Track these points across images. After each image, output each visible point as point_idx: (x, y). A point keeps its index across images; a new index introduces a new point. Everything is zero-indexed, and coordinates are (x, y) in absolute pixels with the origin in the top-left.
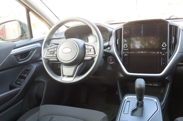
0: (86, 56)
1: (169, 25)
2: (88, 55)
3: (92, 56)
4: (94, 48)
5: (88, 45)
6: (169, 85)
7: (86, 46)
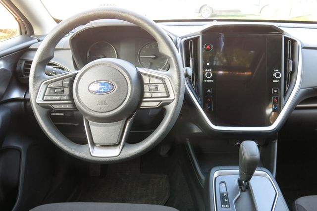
0: (144, 100)
1: (285, 37)
2: (151, 98)
3: (161, 101)
4: (165, 84)
5: (150, 76)
6: (276, 143)
7: (144, 77)
